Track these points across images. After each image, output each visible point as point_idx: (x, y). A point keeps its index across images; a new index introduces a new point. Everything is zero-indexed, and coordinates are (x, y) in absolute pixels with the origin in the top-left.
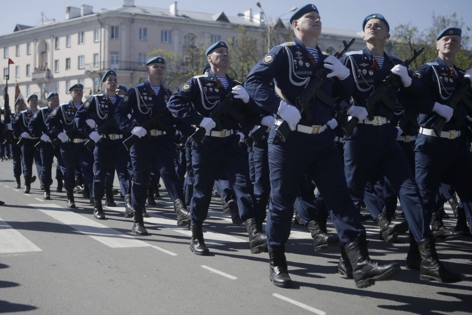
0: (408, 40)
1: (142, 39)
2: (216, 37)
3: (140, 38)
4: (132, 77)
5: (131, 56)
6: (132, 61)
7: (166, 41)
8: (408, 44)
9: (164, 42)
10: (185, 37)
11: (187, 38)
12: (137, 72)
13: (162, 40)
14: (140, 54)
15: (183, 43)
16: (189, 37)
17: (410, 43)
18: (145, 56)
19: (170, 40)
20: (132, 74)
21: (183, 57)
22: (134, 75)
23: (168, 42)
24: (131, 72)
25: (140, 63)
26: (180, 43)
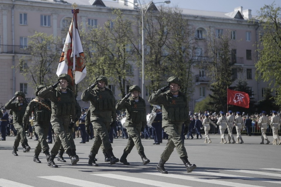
0: (274, 20)
1: (23, 24)
2: (92, 21)
3: (21, 23)
4: (13, 60)
5: (12, 39)
6: (13, 44)
7: (45, 24)
8: (273, 23)
9: (44, 26)
10: (64, 21)
11: (66, 21)
12: (18, 55)
13: (42, 24)
14: (21, 38)
15: (62, 26)
16: (67, 21)
17: (275, 22)
18: (26, 39)
19: (49, 24)
20: (14, 57)
21: (62, 39)
22: (16, 58)
23: (47, 26)
24: (13, 55)
25: (21, 46)
26: (59, 26)
